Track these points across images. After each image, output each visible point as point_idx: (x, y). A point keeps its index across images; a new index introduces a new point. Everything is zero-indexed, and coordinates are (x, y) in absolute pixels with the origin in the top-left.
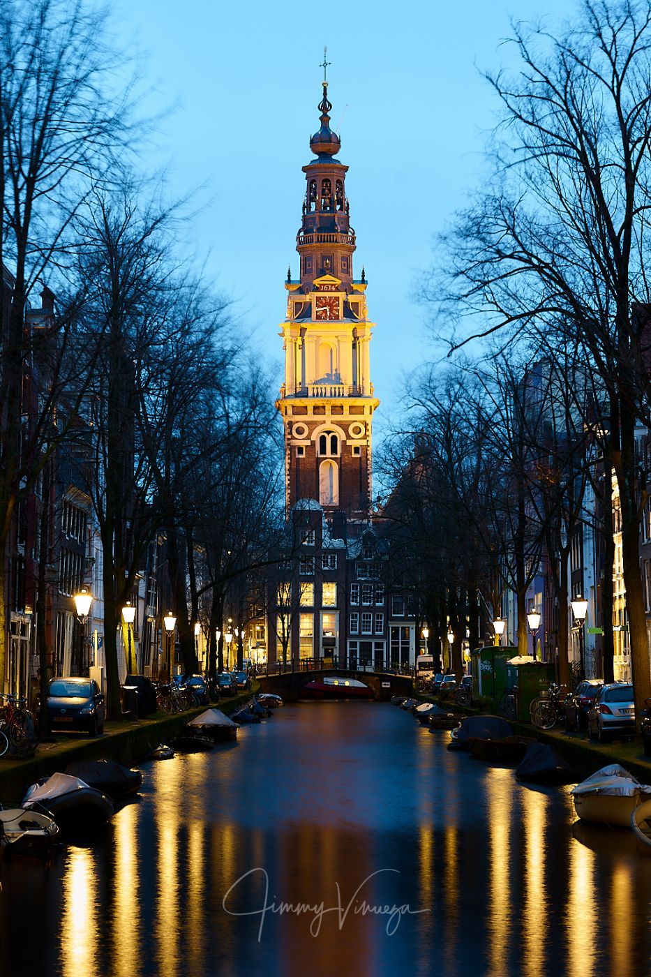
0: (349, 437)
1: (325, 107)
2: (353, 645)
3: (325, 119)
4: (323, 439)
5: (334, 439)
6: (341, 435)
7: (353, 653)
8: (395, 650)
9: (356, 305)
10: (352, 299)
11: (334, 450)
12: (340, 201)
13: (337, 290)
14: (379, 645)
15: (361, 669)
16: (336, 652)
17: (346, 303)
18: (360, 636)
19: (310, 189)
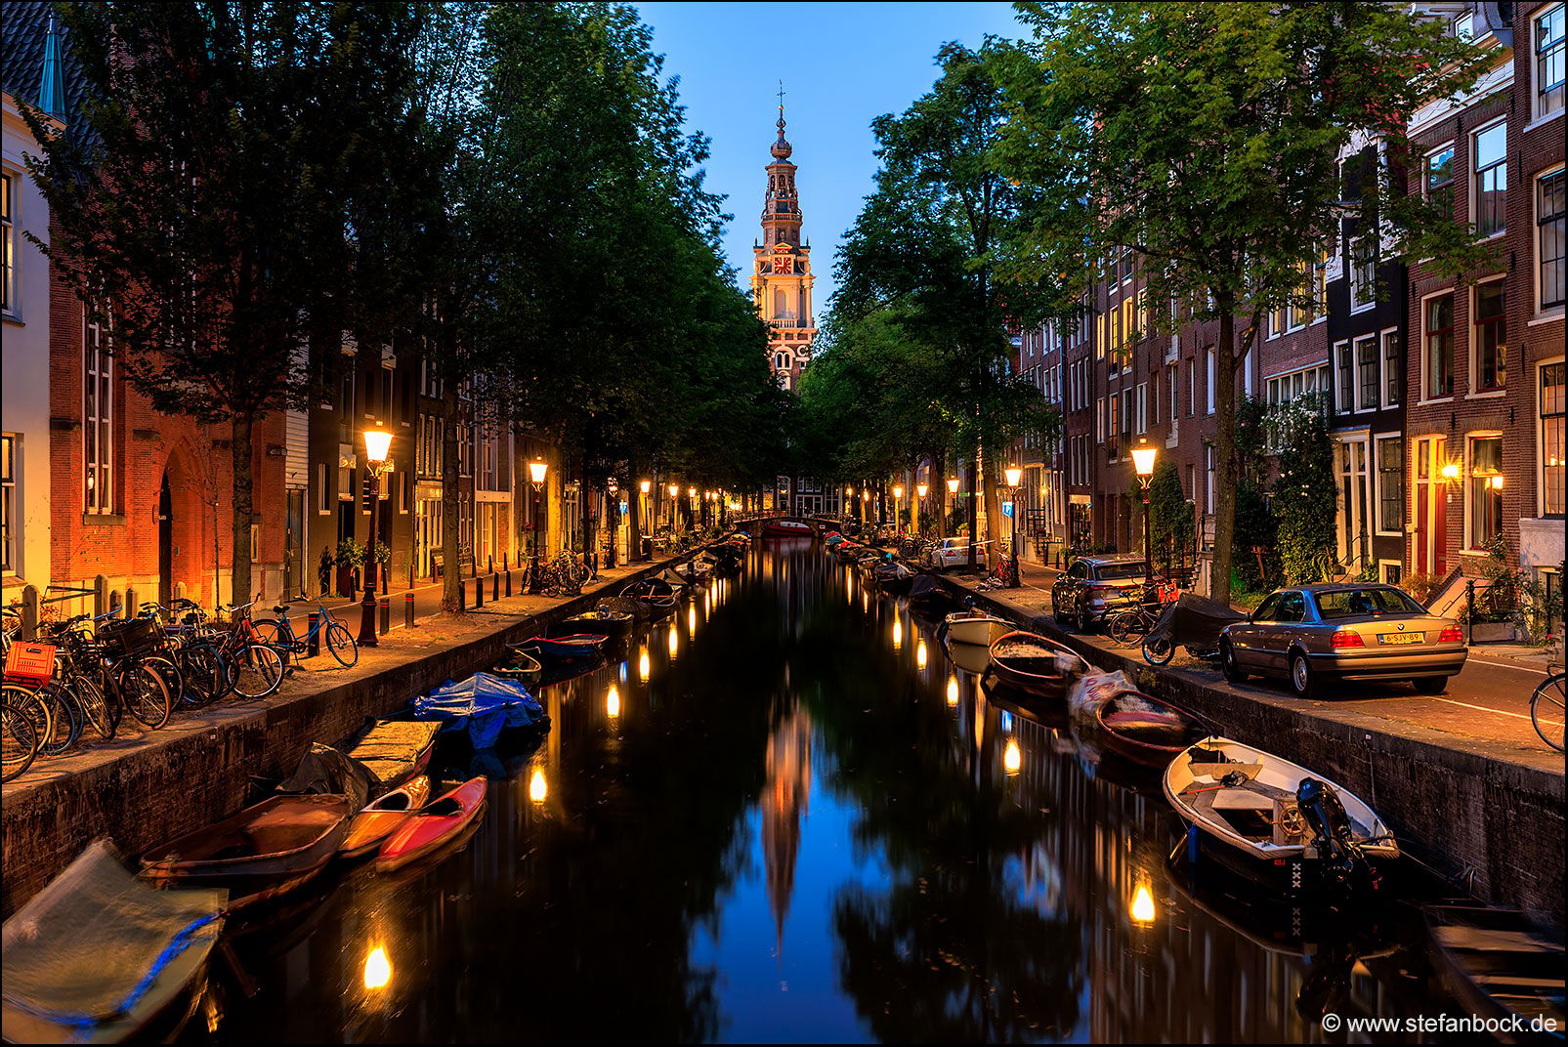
0: (797, 355)
1: (781, 124)
2: (800, 499)
3: (781, 132)
4: (780, 357)
5: (787, 357)
6: (792, 354)
7: (800, 504)
8: (829, 503)
9: (802, 263)
10: (800, 259)
11: (787, 365)
12: (791, 191)
13: (790, 252)
14: (818, 499)
15: (805, 516)
16: (789, 505)
17: (796, 262)
18: (805, 493)
19: (772, 182)
